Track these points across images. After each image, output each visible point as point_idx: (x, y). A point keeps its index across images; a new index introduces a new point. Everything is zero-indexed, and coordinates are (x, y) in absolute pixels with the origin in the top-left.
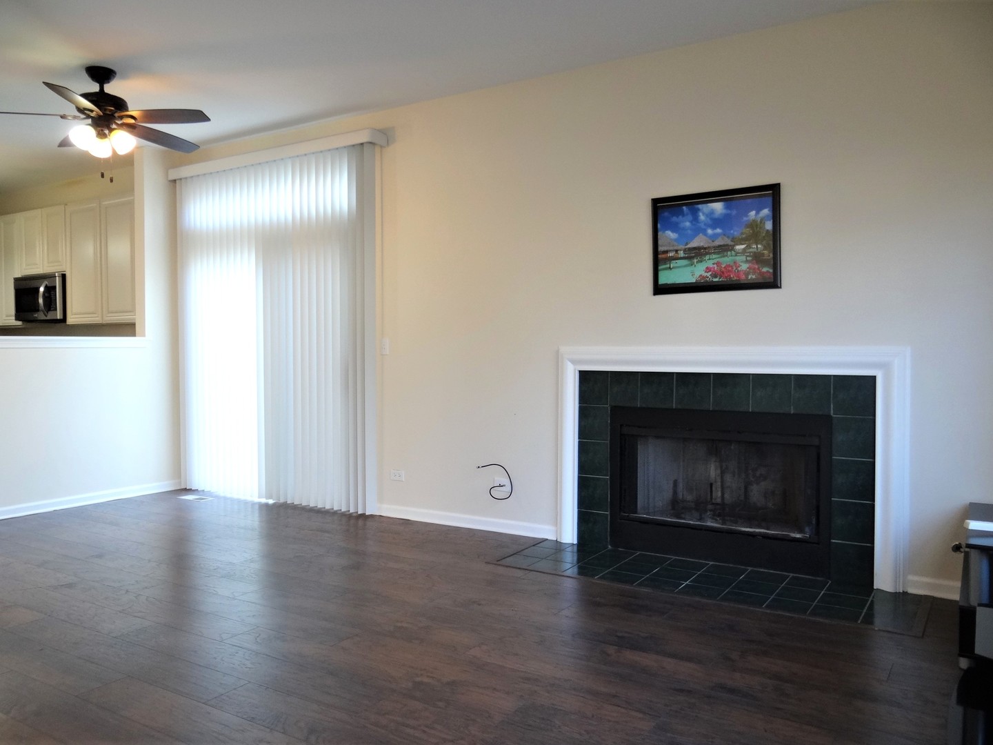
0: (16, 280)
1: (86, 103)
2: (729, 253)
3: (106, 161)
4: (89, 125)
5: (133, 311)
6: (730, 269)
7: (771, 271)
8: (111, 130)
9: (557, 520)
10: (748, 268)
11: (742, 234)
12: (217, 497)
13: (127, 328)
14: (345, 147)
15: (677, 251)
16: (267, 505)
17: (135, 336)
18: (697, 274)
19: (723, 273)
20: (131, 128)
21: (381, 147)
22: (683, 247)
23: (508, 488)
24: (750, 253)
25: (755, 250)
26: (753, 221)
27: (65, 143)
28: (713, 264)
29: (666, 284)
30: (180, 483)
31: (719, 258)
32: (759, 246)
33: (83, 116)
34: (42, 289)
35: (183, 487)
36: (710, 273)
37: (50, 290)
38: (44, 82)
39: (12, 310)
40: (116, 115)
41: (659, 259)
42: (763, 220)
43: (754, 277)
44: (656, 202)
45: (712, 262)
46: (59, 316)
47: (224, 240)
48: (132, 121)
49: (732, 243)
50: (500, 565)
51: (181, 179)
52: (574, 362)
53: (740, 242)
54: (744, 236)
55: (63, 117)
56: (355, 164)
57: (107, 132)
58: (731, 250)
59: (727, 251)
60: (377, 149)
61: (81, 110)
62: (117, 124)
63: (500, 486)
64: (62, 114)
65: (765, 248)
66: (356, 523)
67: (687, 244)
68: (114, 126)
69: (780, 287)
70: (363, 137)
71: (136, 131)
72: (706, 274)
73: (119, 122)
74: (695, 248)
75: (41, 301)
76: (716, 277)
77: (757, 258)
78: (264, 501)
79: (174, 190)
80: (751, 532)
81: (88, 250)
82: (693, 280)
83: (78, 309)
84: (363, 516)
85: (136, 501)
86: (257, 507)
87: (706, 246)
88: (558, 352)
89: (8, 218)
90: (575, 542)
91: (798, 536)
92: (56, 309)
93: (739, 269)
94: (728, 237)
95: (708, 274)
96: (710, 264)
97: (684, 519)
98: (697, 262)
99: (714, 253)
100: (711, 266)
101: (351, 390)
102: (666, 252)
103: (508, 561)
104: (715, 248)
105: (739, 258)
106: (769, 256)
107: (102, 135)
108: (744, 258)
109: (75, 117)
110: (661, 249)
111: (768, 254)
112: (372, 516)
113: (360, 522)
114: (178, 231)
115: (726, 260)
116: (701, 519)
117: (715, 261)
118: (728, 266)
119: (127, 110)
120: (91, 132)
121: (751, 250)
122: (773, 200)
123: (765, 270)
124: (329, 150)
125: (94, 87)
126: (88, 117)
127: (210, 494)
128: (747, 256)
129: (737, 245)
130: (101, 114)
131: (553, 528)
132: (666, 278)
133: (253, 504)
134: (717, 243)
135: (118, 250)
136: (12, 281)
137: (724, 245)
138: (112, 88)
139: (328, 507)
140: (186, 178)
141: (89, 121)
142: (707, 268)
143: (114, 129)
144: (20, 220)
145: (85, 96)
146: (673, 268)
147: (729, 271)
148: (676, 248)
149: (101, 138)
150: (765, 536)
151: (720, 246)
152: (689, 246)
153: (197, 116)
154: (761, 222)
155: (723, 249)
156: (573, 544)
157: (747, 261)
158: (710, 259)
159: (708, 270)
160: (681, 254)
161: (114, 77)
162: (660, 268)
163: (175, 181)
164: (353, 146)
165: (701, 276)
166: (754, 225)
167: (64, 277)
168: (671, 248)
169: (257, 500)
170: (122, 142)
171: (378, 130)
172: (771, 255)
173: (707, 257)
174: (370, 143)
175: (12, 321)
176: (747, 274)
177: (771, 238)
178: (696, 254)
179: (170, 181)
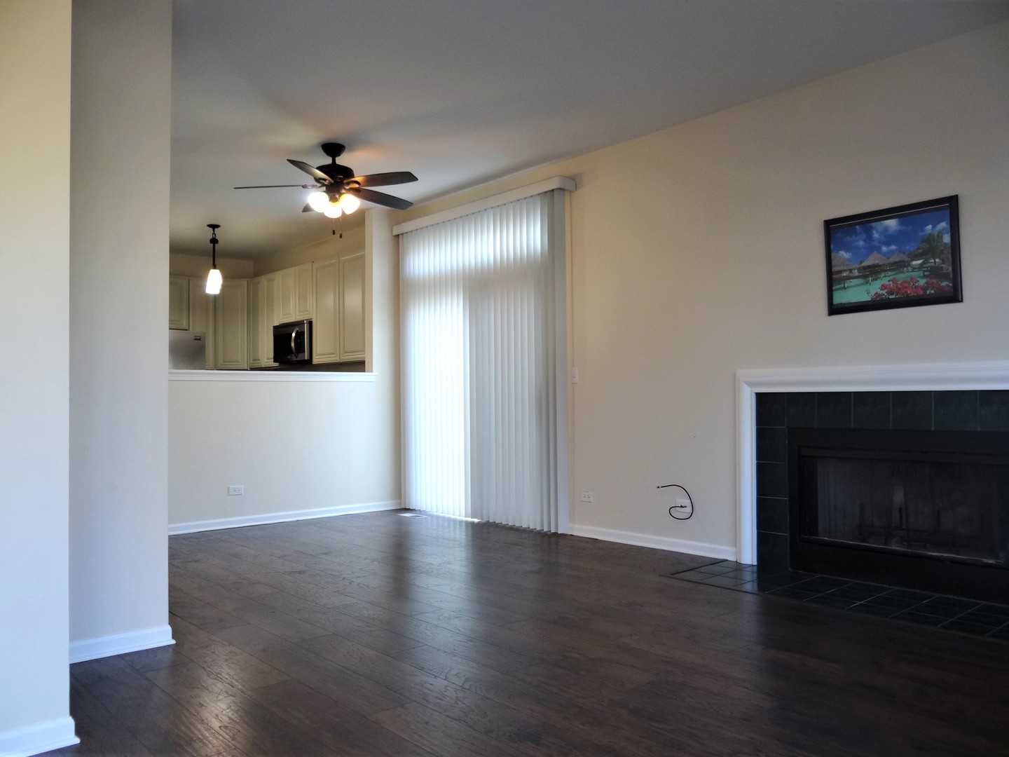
0: (275, 328)
1: (320, 174)
2: (905, 269)
3: (338, 219)
4: (324, 192)
5: (363, 351)
6: (907, 285)
7: (951, 285)
8: (341, 194)
9: (736, 541)
10: (926, 283)
11: (918, 249)
12: (432, 516)
13: (358, 366)
14: (538, 194)
15: (851, 270)
16: (472, 523)
17: (364, 371)
18: (873, 292)
19: (899, 289)
20: (357, 192)
21: (571, 192)
22: (857, 266)
23: (689, 510)
24: (927, 267)
25: (933, 264)
26: (930, 234)
27: (307, 209)
28: (889, 281)
29: (841, 304)
30: (400, 503)
31: (895, 274)
32: (937, 260)
33: (319, 185)
34: (294, 335)
35: (403, 507)
36: (886, 291)
37: (300, 335)
38: (288, 160)
39: (271, 354)
40: (345, 182)
41: (833, 280)
42: (940, 234)
43: (932, 292)
44: (829, 224)
45: (889, 278)
46: (307, 357)
47: (438, 285)
48: (357, 186)
49: (908, 259)
50: (674, 578)
51: (403, 234)
52: (750, 384)
53: (916, 257)
54: (920, 251)
55: (304, 187)
56: (547, 209)
57: (337, 196)
58: (907, 267)
59: (903, 268)
60: (567, 194)
61: (318, 180)
62: (345, 189)
63: (681, 507)
64: (303, 184)
65: (943, 262)
66: (550, 541)
67: (861, 263)
68: (343, 191)
69: (962, 301)
70: (554, 184)
71: (360, 194)
72: (882, 292)
73: (347, 188)
74: (869, 267)
75: (293, 345)
76: (892, 294)
77: (935, 273)
78: (470, 519)
79: (398, 243)
80: (938, 557)
81: (330, 300)
82: (868, 298)
83: (322, 349)
84: (556, 534)
85: (363, 516)
86: (464, 524)
87: (881, 263)
88: (735, 375)
89: (271, 275)
90: (755, 563)
91: (991, 561)
92: (304, 352)
93: (917, 284)
94: (904, 253)
95: (884, 292)
96: (885, 281)
97: (868, 542)
98: (872, 281)
99: (890, 270)
100: (887, 283)
101: (544, 416)
102: (840, 272)
103: (683, 575)
104: (891, 265)
105: (916, 274)
106: (948, 269)
107: (333, 199)
108: (921, 273)
109: (314, 186)
110: (835, 269)
111: (948, 268)
112: (564, 535)
113: (553, 539)
114: (401, 280)
115: (902, 277)
116: (885, 544)
117: (891, 278)
118: (905, 282)
119: (353, 177)
120: (325, 197)
121: (929, 265)
122: (950, 212)
123: (944, 284)
124: (525, 198)
125: (328, 161)
126: (323, 185)
127: (425, 513)
128: (924, 271)
129: (914, 260)
130: (333, 181)
131: (732, 549)
132: (841, 298)
133: (461, 522)
134: (892, 260)
135: (353, 299)
136: (272, 328)
137: (900, 262)
138: (342, 160)
139: (525, 526)
140: (407, 233)
141: (324, 188)
142: (883, 285)
143: (344, 193)
144: (278, 277)
145: (320, 168)
146: (848, 287)
147: (906, 287)
148: (849, 268)
149: (334, 202)
150: (953, 561)
151: (895, 263)
152: (864, 264)
153: (407, 177)
154: (938, 236)
155: (899, 266)
156: (753, 565)
157: (924, 276)
158: (885, 276)
159: (883, 287)
160: (856, 273)
161: (344, 150)
162: (834, 288)
163: (398, 236)
164: (546, 192)
165: (877, 293)
166: (929, 239)
167: (310, 323)
168: (845, 268)
169: (464, 519)
170: (349, 203)
171: (568, 177)
172: (950, 269)
173: (883, 275)
174: (560, 189)
175: (272, 364)
176: (925, 289)
177: (950, 251)
178: (871, 272)
179: (394, 236)
